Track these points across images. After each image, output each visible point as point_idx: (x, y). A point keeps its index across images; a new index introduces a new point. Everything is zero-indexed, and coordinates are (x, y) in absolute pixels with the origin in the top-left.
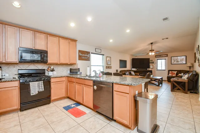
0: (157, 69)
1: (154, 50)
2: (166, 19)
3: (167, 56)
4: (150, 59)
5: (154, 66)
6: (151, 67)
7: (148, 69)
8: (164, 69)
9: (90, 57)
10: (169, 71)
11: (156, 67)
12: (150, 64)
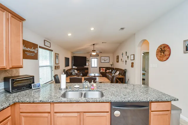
0: (91, 66)
1: (95, 51)
2: (122, 29)
3: (98, 56)
4: (87, 58)
5: (89, 63)
6: (87, 64)
7: (85, 67)
8: (96, 66)
9: (37, 52)
10: (100, 68)
11: (91, 65)
12: (87, 62)
